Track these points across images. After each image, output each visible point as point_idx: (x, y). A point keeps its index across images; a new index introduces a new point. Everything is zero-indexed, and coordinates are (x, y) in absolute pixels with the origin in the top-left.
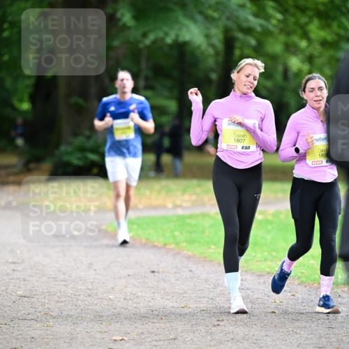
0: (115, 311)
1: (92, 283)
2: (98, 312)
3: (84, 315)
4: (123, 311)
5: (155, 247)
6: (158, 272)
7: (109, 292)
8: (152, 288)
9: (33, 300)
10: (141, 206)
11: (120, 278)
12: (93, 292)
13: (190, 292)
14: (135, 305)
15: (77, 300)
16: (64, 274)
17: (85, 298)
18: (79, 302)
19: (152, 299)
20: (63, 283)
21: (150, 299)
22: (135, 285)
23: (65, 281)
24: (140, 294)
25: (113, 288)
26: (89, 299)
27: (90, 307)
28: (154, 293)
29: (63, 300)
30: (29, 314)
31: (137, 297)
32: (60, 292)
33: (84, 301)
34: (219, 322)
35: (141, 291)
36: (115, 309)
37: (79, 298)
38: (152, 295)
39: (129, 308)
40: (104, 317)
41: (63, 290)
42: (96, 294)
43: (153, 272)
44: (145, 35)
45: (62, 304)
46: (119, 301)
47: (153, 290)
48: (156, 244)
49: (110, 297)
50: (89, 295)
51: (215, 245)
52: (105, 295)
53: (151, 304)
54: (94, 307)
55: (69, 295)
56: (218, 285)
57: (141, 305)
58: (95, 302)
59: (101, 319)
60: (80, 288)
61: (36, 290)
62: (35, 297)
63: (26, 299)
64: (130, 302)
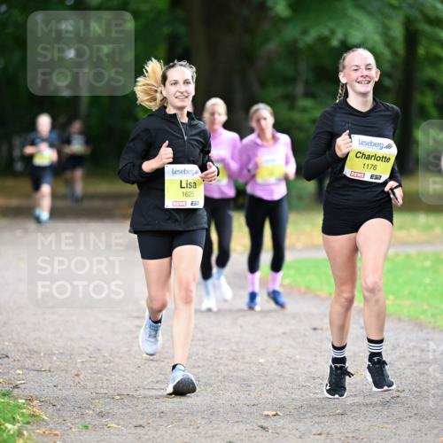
0: (267, 378)
1: (237, 343)
2: (244, 380)
3: (227, 384)
4: (277, 378)
5: (317, 297)
6: (322, 329)
7: (259, 355)
8: (315, 349)
9: (163, 364)
10: (299, 246)
11: (273, 336)
12: (238, 354)
13: (361, 355)
14: (292, 371)
15: (219, 364)
16: (202, 331)
17: (229, 363)
18: (222, 367)
19: (314, 363)
20: (202, 343)
21: (311, 364)
22: (291, 346)
23: (203, 340)
24: (298, 357)
25: (263, 350)
26: (234, 363)
27: (235, 374)
28: (316, 356)
29: (200, 364)
30: (157, 382)
31: (295, 361)
32: (197, 355)
33: (227, 365)
34: (398, 393)
35: (300, 354)
36: (266, 375)
37: (221, 361)
38: (313, 359)
39: (284, 374)
40: (253, 387)
41: (200, 352)
42: (243, 358)
43: (315, 329)
44: (305, 32)
45: (200, 370)
46: (272, 366)
47: (315, 352)
48: (319, 293)
49: (261, 361)
50: (234, 359)
51: (393, 294)
52: (254, 359)
53: (313, 370)
54: (239, 374)
55: (209, 358)
56: (398, 345)
57: (300, 370)
58: (242, 367)
59: (249, 388)
60: (221, 349)
61: (167, 352)
62: (166, 360)
63: (154, 363)
64: (286, 367)
